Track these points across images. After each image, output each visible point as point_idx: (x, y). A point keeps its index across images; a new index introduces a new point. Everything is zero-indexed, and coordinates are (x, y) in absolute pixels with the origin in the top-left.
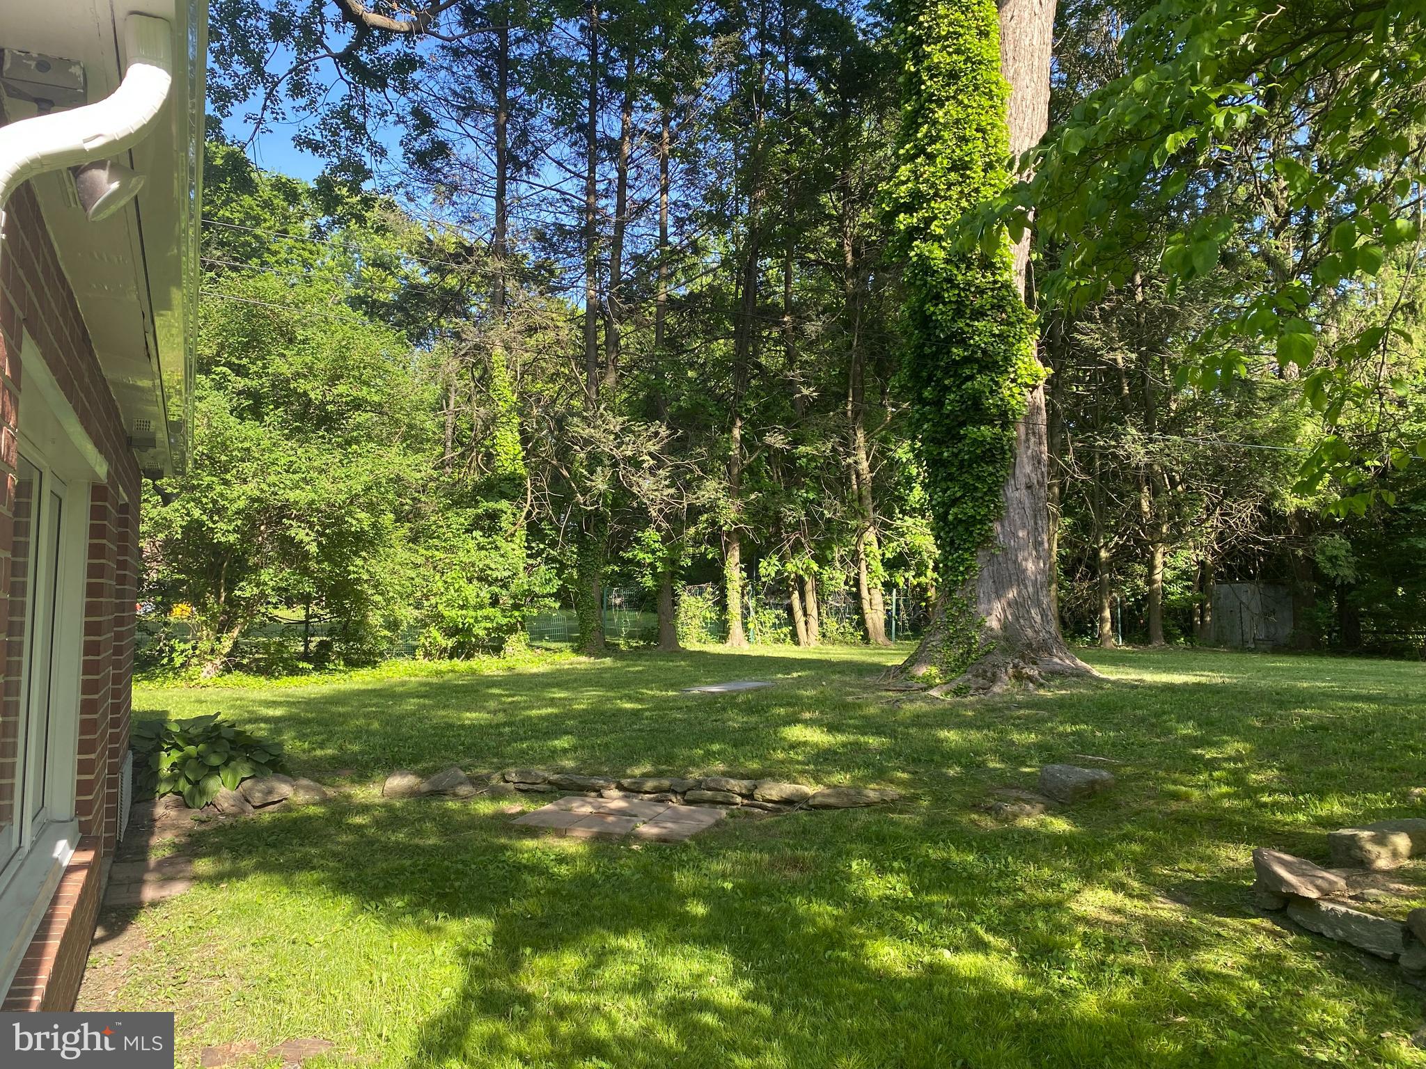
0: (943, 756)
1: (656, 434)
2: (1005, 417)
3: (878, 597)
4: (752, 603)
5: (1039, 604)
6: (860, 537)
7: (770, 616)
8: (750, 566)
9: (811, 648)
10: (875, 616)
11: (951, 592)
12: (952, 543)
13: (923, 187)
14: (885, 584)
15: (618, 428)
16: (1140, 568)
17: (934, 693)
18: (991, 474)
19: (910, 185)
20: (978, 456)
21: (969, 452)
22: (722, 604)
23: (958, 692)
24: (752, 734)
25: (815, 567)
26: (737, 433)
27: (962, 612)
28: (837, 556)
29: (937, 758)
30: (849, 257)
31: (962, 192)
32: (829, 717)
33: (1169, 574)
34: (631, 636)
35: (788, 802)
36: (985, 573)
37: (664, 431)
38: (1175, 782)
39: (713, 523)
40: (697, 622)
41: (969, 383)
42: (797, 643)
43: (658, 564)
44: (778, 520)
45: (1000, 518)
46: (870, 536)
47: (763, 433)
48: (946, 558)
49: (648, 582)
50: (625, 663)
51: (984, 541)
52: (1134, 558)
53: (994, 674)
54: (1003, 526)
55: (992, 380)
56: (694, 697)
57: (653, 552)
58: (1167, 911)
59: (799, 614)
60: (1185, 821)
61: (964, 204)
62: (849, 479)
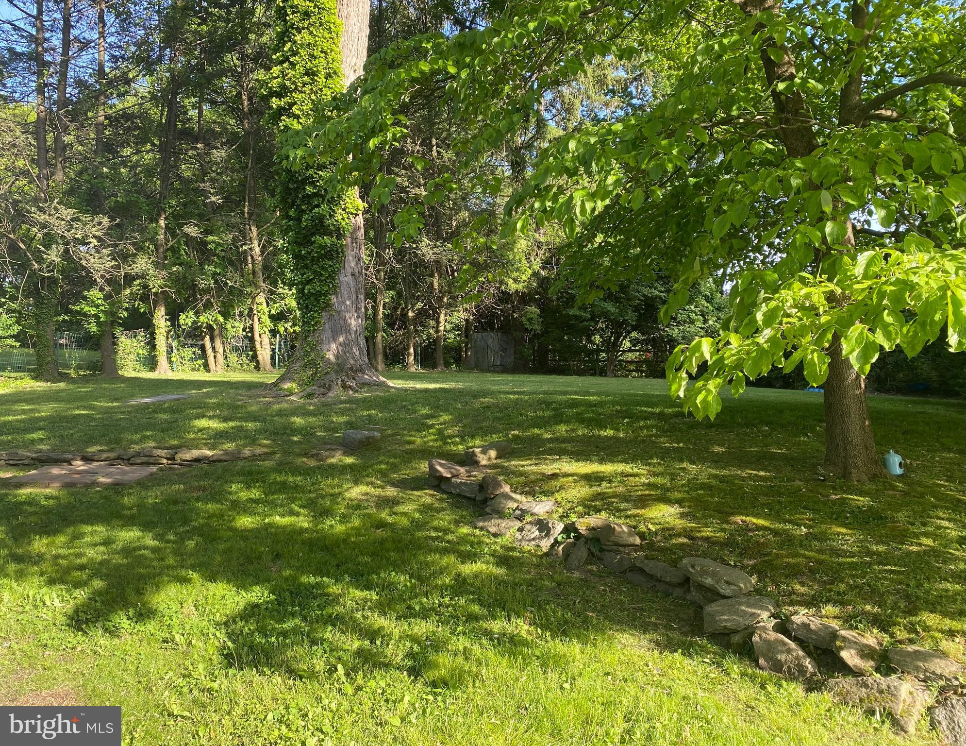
0: (292, 430)
1: (100, 223)
2: (339, 233)
3: (266, 339)
4: (175, 344)
5: (358, 345)
6: (254, 298)
7: (188, 353)
8: (173, 317)
9: (218, 373)
10: (264, 353)
11: (306, 337)
12: (307, 307)
13: (288, 83)
14: (270, 331)
15: (69, 218)
16: (432, 323)
17: (293, 398)
18: (330, 266)
19: (279, 80)
20: (322, 255)
21: (317, 252)
22: (152, 344)
23: (309, 396)
24: (174, 425)
25: (221, 319)
26: (162, 223)
27: (312, 349)
28: (237, 311)
29: (288, 431)
30: (246, 103)
31: (312, 89)
32: (226, 413)
33: (448, 327)
34: (79, 367)
35: (197, 460)
36: (327, 326)
37: (105, 221)
38: (411, 436)
39: (145, 287)
40: (132, 357)
41: (317, 210)
42: (208, 371)
43: (101, 315)
44: (193, 287)
45: (335, 293)
46: (261, 298)
47: (183, 225)
48: (304, 316)
49: (93, 328)
50: (76, 386)
51: (326, 307)
52: (428, 317)
53: (330, 386)
54: (337, 298)
55: (331, 208)
56: (132, 406)
57: (97, 306)
58: (391, 492)
59: (209, 351)
60: (410, 453)
61: (313, 97)
62: (246, 259)
